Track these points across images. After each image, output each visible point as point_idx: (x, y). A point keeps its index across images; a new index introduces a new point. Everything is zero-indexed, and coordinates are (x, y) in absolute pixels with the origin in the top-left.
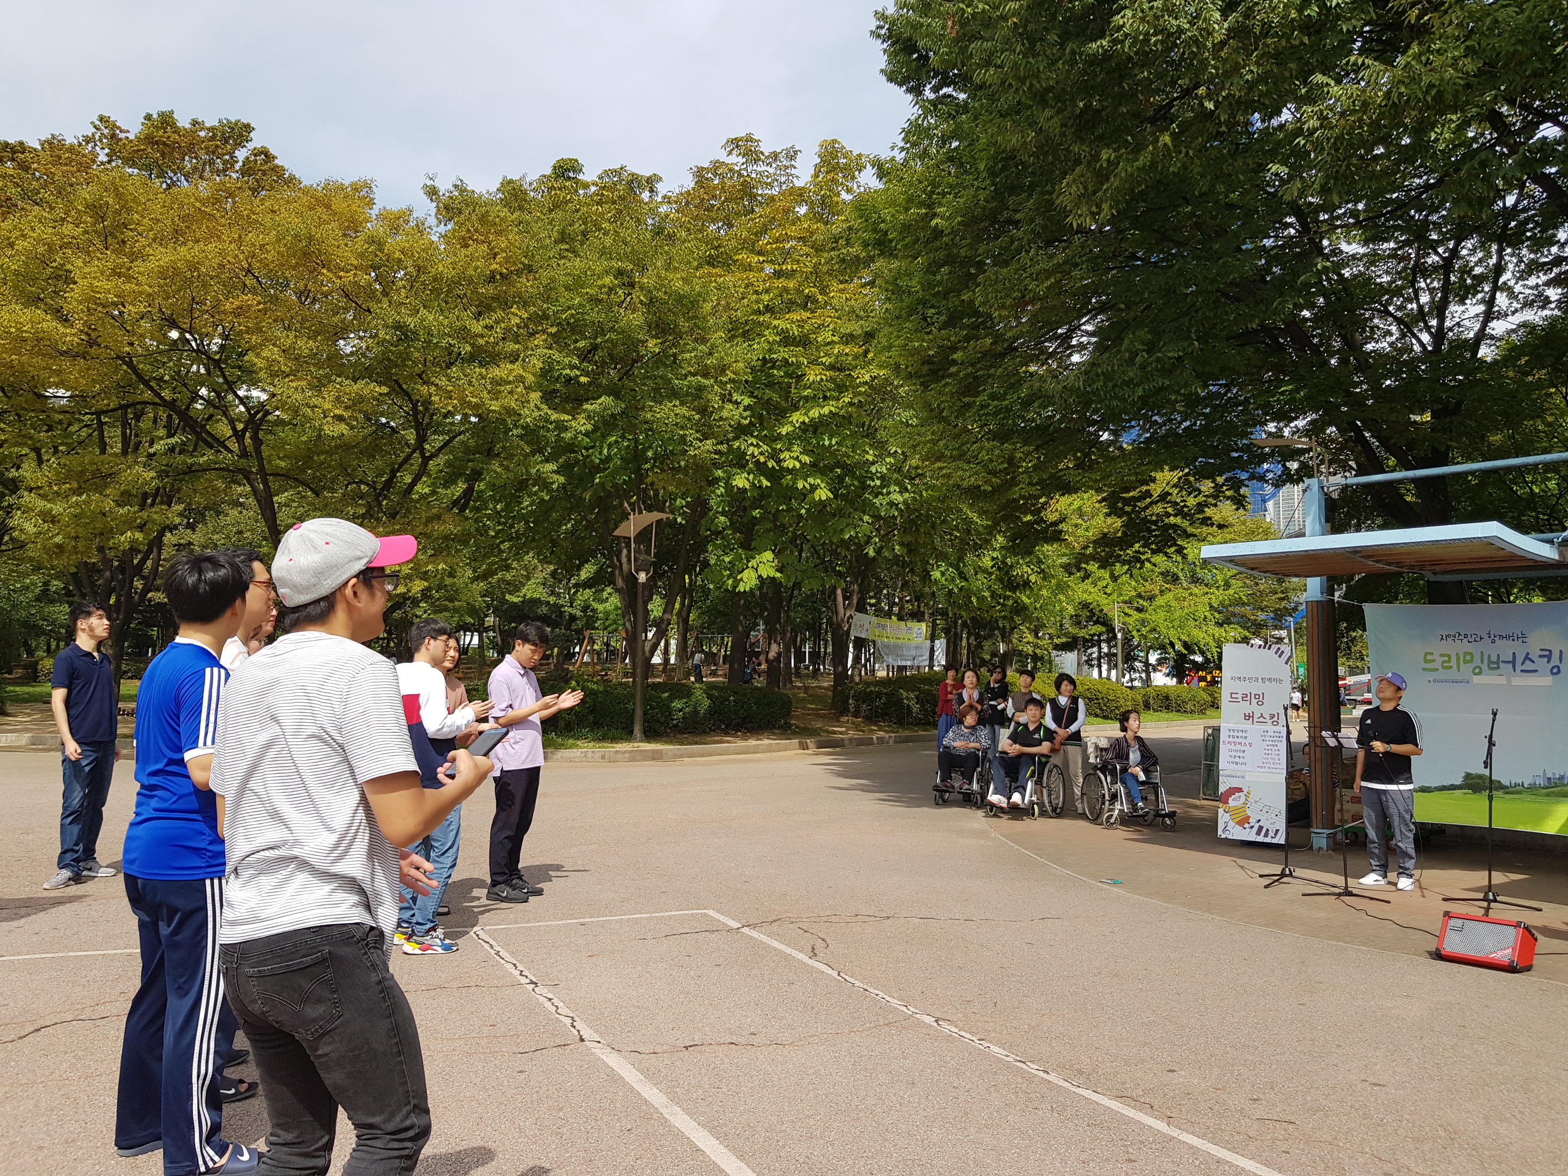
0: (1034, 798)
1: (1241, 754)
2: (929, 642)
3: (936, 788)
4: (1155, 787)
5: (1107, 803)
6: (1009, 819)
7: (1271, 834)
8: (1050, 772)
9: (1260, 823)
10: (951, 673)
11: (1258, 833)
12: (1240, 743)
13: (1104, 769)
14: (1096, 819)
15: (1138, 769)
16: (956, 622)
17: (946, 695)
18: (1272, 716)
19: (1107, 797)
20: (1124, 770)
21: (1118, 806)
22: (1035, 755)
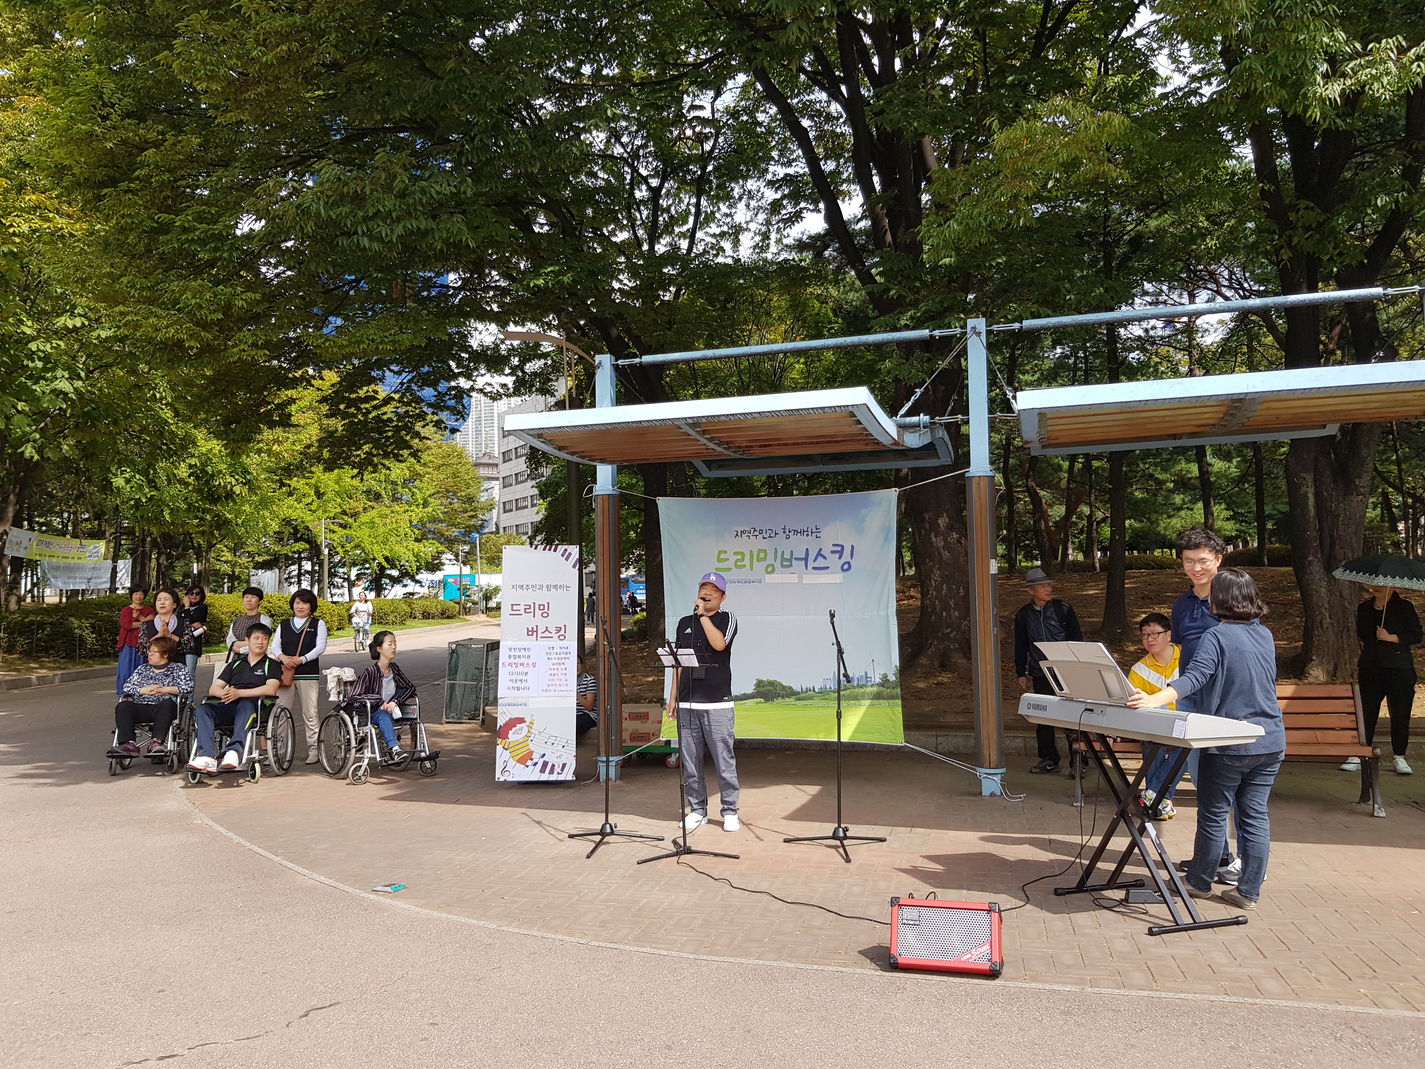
0: (255, 755)
1: (524, 677)
2: (109, 563)
3: (111, 754)
4: (413, 723)
5: (354, 751)
6: (220, 786)
7: (557, 769)
8: (277, 717)
9: (545, 759)
10: (137, 596)
11: (543, 770)
12: (522, 664)
13: (348, 709)
14: (340, 770)
15: (393, 704)
16: (144, 541)
17: (131, 622)
18: (559, 630)
19: (353, 744)
20: (376, 707)
21: (368, 754)
22: (257, 698)
